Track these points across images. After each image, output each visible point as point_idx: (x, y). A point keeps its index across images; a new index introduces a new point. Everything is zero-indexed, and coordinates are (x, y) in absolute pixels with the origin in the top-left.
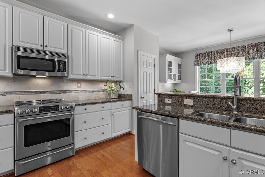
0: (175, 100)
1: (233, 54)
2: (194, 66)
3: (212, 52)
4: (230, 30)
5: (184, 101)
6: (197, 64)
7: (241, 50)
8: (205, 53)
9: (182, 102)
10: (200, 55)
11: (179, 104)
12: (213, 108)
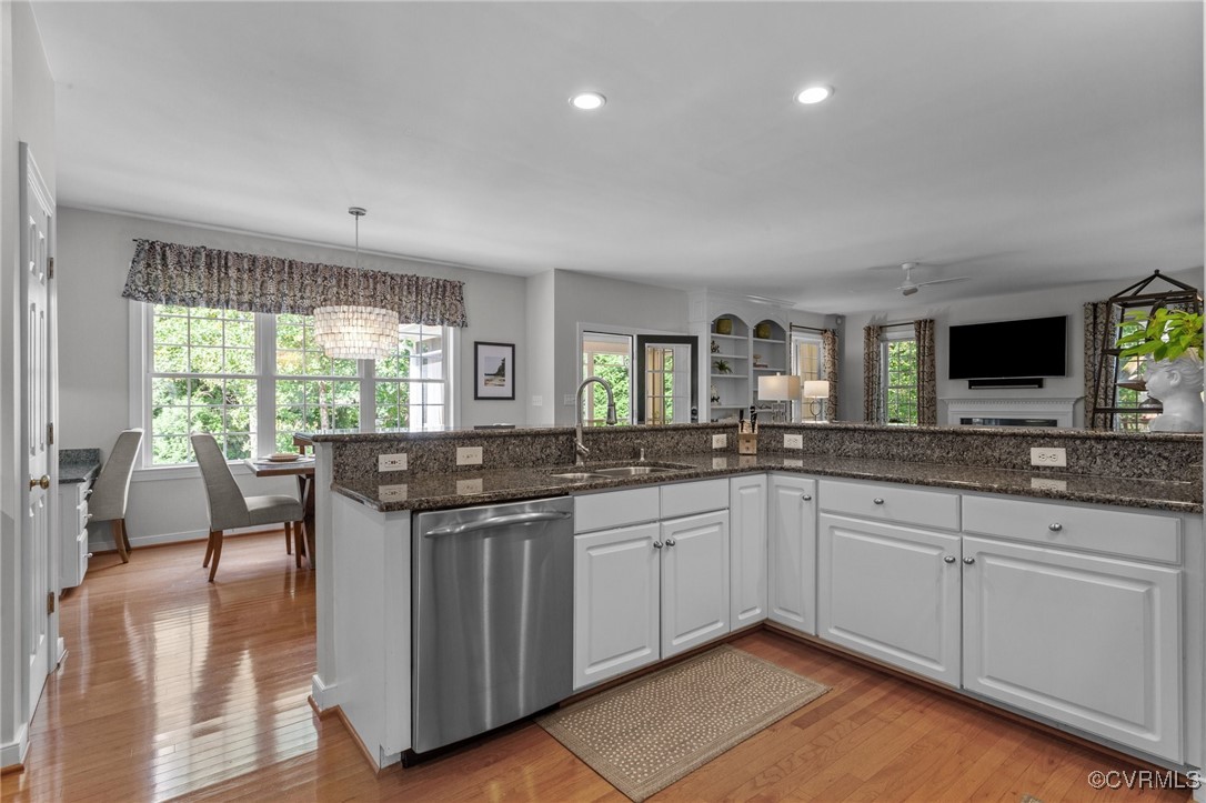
0: (422, 456)
1: (309, 287)
2: (124, 300)
3: (229, 257)
4: (358, 212)
5: (454, 454)
6: (146, 295)
7: (334, 282)
8: (195, 252)
9: (447, 459)
10: (168, 252)
11: (436, 468)
12: (531, 464)
